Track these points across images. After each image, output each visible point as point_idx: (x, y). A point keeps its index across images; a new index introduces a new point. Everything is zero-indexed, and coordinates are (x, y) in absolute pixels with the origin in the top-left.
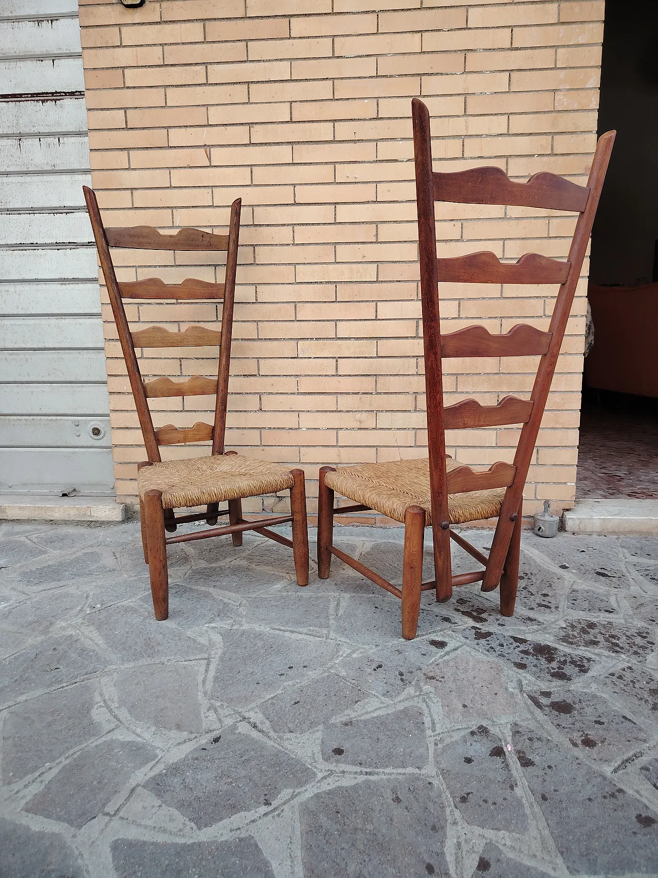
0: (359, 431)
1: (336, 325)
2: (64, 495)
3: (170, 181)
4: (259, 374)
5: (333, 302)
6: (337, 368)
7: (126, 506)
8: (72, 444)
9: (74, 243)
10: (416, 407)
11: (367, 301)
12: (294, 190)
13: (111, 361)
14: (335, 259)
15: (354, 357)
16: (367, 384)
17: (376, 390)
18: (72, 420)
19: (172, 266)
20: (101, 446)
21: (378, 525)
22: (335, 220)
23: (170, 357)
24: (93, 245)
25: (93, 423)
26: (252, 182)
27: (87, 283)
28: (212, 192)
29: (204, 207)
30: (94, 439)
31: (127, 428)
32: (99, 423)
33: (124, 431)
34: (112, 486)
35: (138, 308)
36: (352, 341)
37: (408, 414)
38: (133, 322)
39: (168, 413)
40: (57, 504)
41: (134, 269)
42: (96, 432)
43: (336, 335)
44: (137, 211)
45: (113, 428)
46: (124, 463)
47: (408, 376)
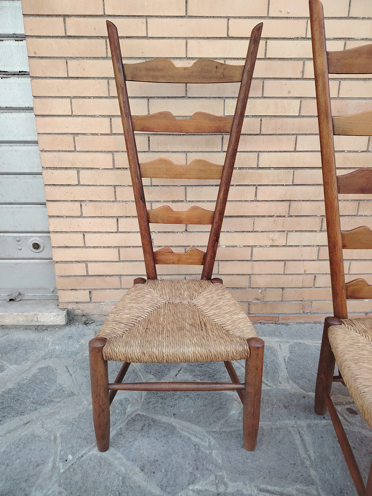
0: (271, 248)
1: (258, 156)
2: (11, 300)
3: (104, 9)
4: (186, 200)
5: (257, 134)
6: (256, 194)
7: (68, 311)
8: (15, 257)
9: (5, 72)
10: (321, 228)
11: (288, 134)
12: (228, 23)
13: (49, 187)
14: (263, 94)
15: (272, 185)
16: (282, 209)
17: (289, 214)
18: (14, 236)
19: (106, 97)
20: (41, 258)
21: (281, 321)
22: (265, 55)
23: (105, 184)
24: (24, 75)
25: (33, 239)
26: (186, 13)
27: (20, 112)
28: (147, 22)
29: (138, 37)
30: (34, 252)
31: (67, 247)
32: (39, 239)
33: (64, 249)
34: (52, 290)
35: (74, 138)
36: (272, 171)
37: (313, 234)
38: (69, 151)
39: (105, 234)
40: (6, 312)
41: (69, 100)
42: (36, 246)
43: (258, 165)
44: (71, 40)
45: (54, 247)
46: (65, 276)
47: (318, 202)
